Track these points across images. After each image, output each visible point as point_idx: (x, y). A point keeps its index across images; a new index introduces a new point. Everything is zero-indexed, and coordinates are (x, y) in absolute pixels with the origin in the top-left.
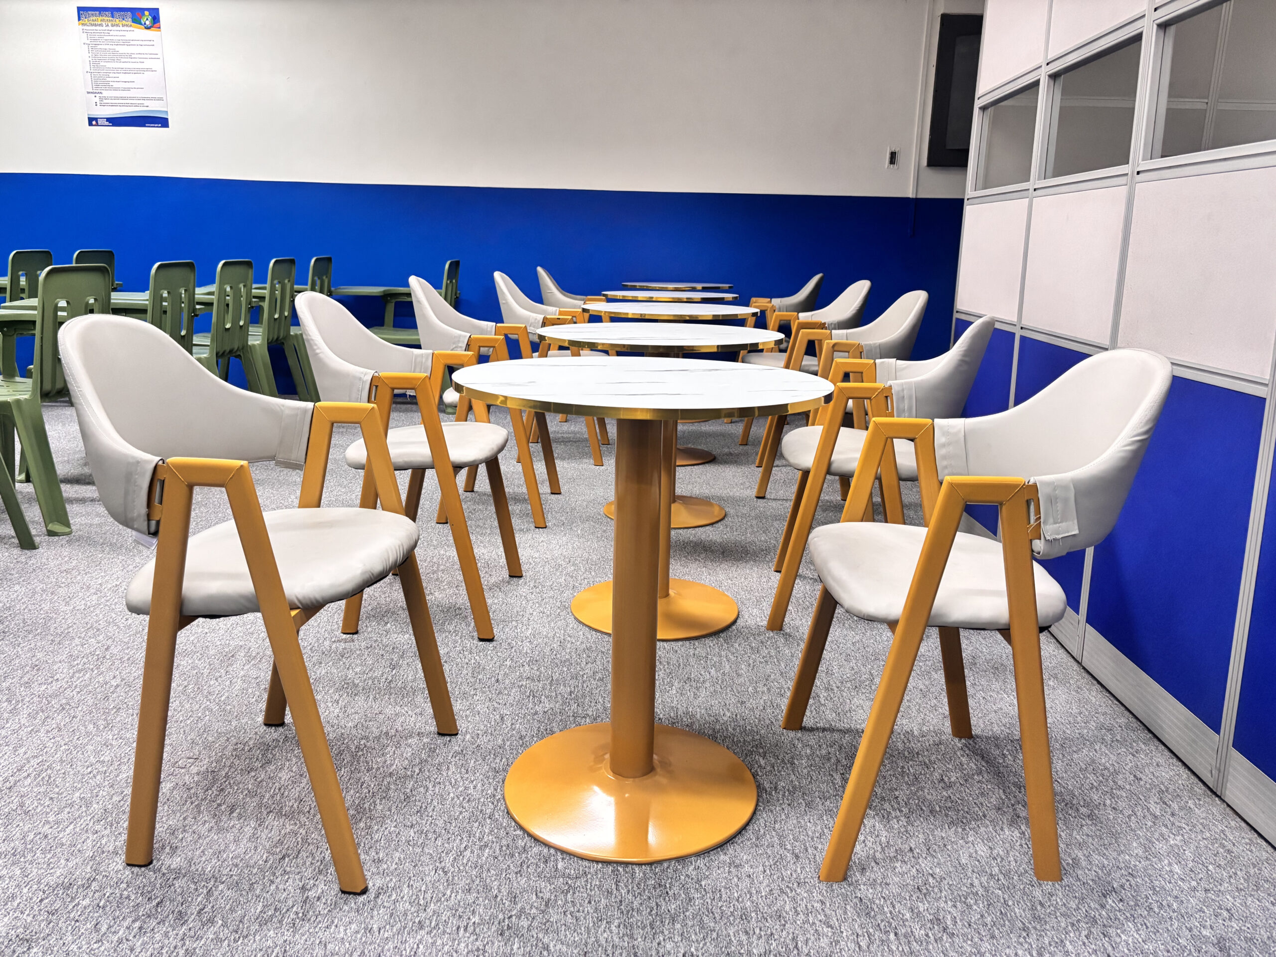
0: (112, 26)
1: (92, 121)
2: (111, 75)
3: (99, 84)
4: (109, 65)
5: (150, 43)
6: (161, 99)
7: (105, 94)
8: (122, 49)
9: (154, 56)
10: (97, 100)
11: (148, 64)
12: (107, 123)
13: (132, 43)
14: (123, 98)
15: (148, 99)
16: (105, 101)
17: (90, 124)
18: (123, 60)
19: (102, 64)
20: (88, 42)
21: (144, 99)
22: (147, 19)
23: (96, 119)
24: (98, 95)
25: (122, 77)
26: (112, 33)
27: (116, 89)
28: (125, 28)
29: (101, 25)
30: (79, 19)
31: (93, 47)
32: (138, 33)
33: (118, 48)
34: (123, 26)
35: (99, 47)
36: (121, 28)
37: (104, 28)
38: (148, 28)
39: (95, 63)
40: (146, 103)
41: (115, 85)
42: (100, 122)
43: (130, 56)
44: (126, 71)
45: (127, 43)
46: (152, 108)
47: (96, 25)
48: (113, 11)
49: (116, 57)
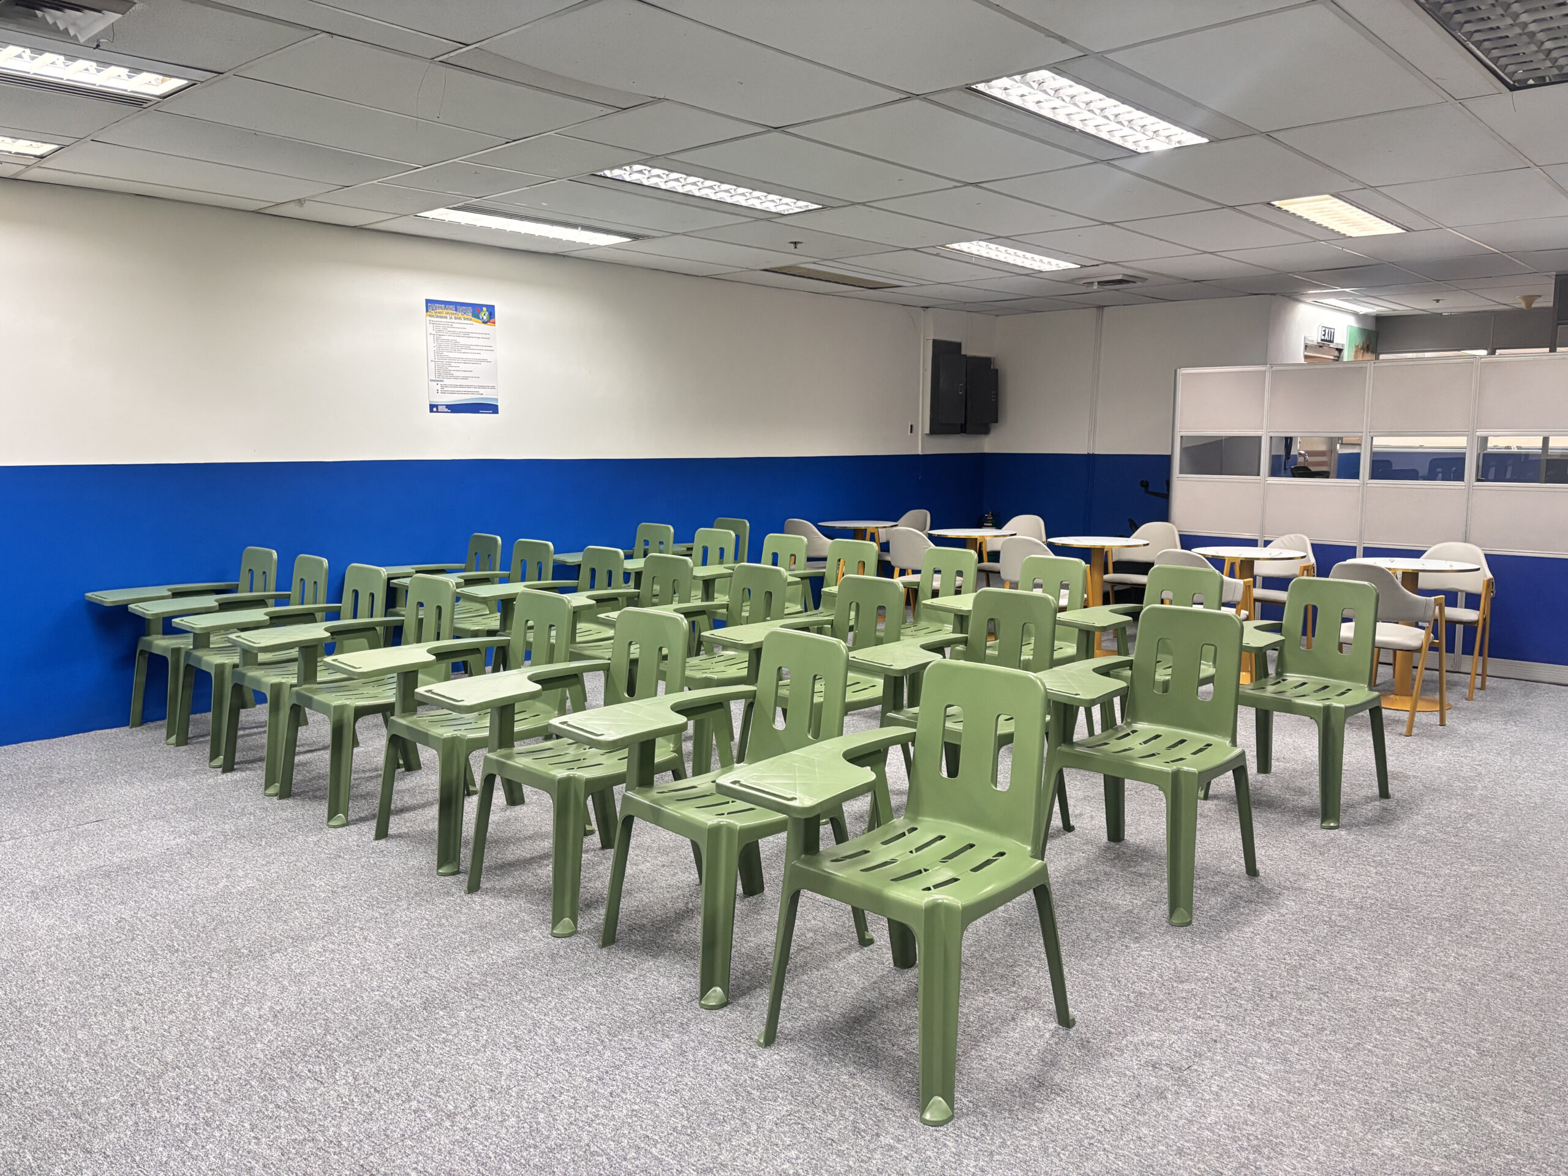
0: (456, 318)
1: (433, 408)
2: (453, 364)
3: (442, 372)
4: (451, 355)
5: (486, 336)
6: (493, 388)
7: (447, 382)
8: (463, 341)
9: (488, 348)
10: (439, 387)
11: (484, 355)
12: (446, 410)
13: (471, 335)
14: (461, 386)
15: (483, 387)
16: (446, 389)
17: (431, 411)
18: (463, 351)
19: (445, 354)
20: (434, 332)
21: (479, 387)
22: (484, 315)
23: (436, 406)
24: (439, 383)
25: (462, 366)
26: (454, 325)
27: (456, 378)
28: (466, 322)
29: (446, 317)
30: (427, 311)
31: (437, 338)
32: (476, 327)
33: (459, 339)
34: (465, 319)
35: (443, 337)
36: (463, 321)
37: (448, 320)
38: (485, 323)
39: (439, 353)
40: (481, 391)
41: (456, 374)
42: (440, 408)
43: (468, 347)
44: (466, 361)
45: (467, 335)
46: (485, 395)
47: (441, 317)
48: (457, 306)
49: (458, 347)
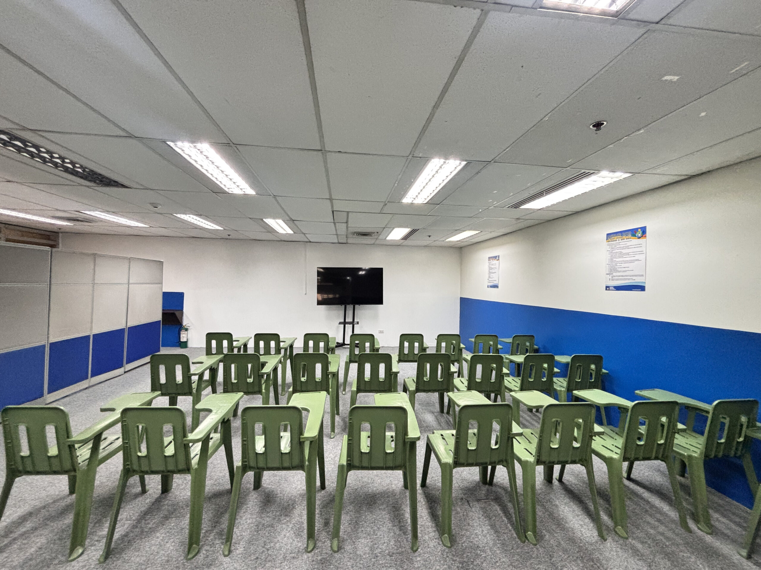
0: (621, 240)
1: (607, 288)
2: (618, 265)
3: (612, 270)
4: (617, 260)
5: (640, 246)
6: (642, 276)
7: (615, 274)
8: (624, 251)
9: (641, 253)
10: (610, 277)
11: (637, 257)
12: (614, 289)
13: (630, 247)
14: (622, 276)
15: (636, 276)
16: (614, 278)
17: (606, 290)
18: (624, 256)
19: (614, 259)
20: (609, 250)
21: (633, 276)
22: (639, 234)
23: (609, 287)
24: (611, 275)
25: (623, 265)
26: (620, 244)
27: (619, 272)
28: (628, 240)
29: (616, 240)
30: (607, 240)
31: (611, 252)
32: (634, 241)
33: (622, 251)
34: (627, 239)
35: (614, 251)
36: (626, 240)
37: (617, 242)
38: (639, 238)
39: (611, 260)
40: (634, 278)
41: (619, 269)
42: (611, 288)
43: (628, 254)
44: (626, 262)
45: (628, 247)
46: (637, 281)
47: (614, 241)
48: (622, 233)
49: (621, 255)
